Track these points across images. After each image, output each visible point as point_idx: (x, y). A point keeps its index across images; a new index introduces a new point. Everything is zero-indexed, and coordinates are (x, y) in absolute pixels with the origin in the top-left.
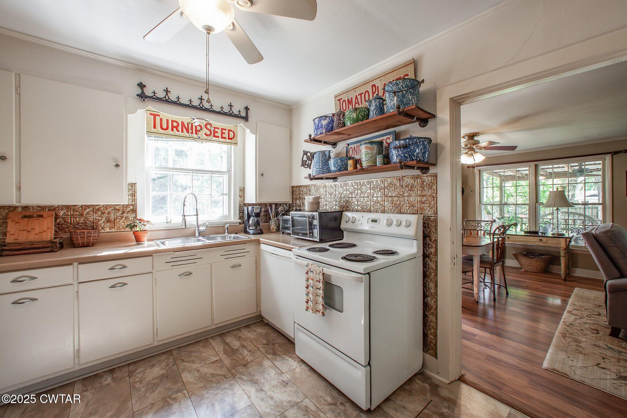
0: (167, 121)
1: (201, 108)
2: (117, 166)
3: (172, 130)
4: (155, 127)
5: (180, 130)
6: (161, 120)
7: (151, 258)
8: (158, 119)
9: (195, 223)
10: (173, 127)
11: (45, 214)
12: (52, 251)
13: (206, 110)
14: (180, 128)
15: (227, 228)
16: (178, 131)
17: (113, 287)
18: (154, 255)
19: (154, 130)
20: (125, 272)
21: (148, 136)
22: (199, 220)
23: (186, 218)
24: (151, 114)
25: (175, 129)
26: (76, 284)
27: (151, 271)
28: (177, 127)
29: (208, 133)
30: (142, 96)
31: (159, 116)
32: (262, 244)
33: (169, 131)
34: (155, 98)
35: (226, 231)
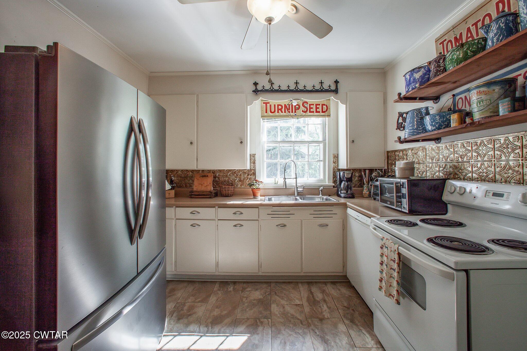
0: (275, 105)
1: (297, 91)
2: (241, 142)
3: (278, 112)
4: (266, 112)
5: (284, 112)
6: (270, 106)
7: (257, 209)
8: (268, 105)
9: (295, 185)
10: (278, 110)
11: (209, 175)
12: (210, 198)
13: (302, 91)
14: (283, 110)
15: (321, 191)
16: (282, 112)
17: (235, 226)
18: (260, 207)
19: (266, 114)
20: (241, 217)
21: (263, 119)
22: (297, 183)
23: (286, 180)
24: (264, 103)
25: (280, 111)
26: (217, 220)
27: (257, 219)
28: (281, 110)
29: (305, 109)
30: (256, 91)
31: (269, 103)
32: (348, 208)
33: (276, 113)
34: (264, 91)
35: (321, 193)
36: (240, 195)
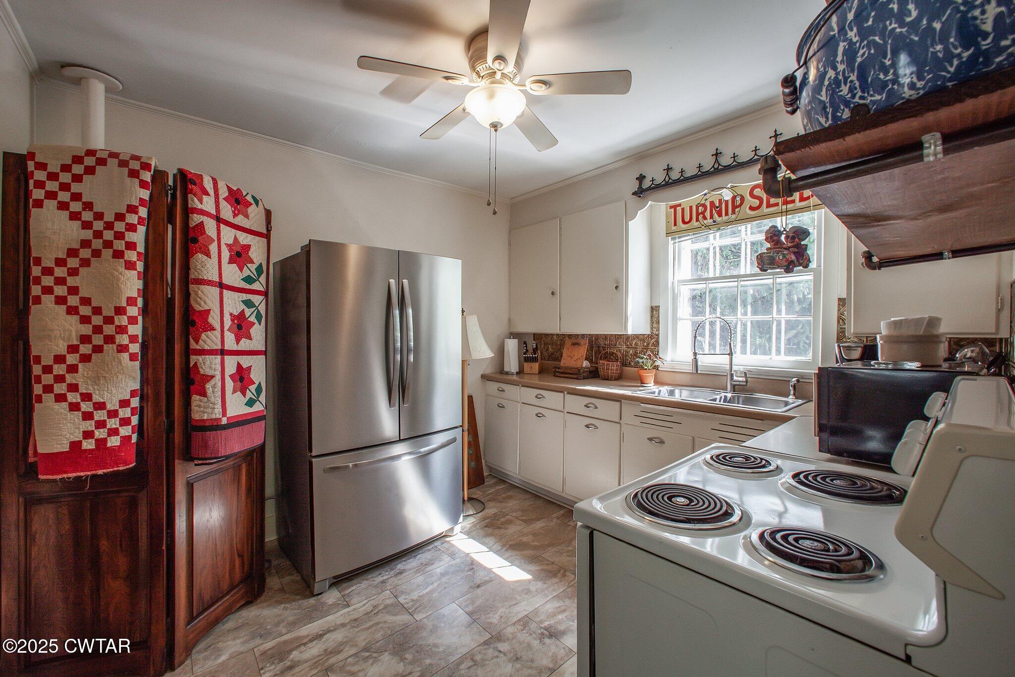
0: (691, 208)
1: (719, 170)
2: (617, 287)
3: (697, 220)
4: (675, 225)
5: (708, 217)
6: (683, 210)
7: (618, 404)
8: (679, 209)
9: (728, 367)
10: (698, 214)
11: (582, 342)
12: (577, 379)
13: (728, 169)
14: (708, 214)
15: (794, 387)
16: (705, 218)
17: (587, 426)
18: (623, 401)
19: (674, 228)
20: (595, 413)
21: (673, 239)
22: (733, 364)
23: (698, 356)
24: (671, 207)
25: (700, 217)
26: (565, 413)
27: (618, 420)
28: (703, 213)
29: (756, 203)
30: (640, 193)
31: (680, 205)
33: (694, 223)
34: (657, 187)
35: (792, 392)
36: (632, 379)
